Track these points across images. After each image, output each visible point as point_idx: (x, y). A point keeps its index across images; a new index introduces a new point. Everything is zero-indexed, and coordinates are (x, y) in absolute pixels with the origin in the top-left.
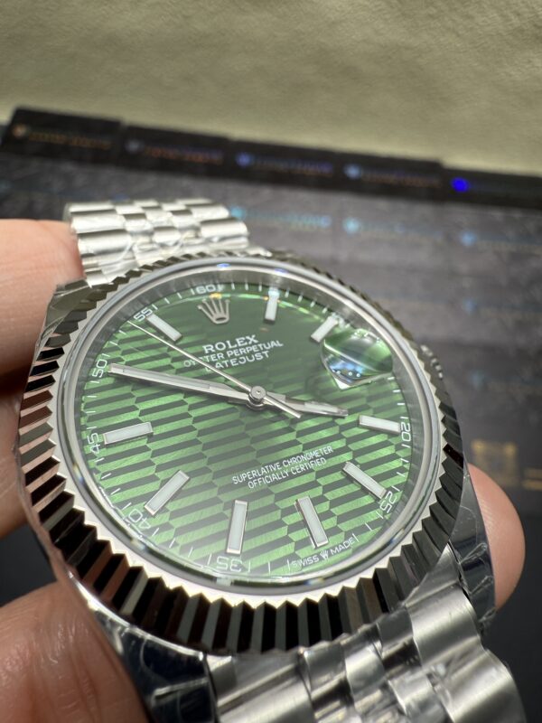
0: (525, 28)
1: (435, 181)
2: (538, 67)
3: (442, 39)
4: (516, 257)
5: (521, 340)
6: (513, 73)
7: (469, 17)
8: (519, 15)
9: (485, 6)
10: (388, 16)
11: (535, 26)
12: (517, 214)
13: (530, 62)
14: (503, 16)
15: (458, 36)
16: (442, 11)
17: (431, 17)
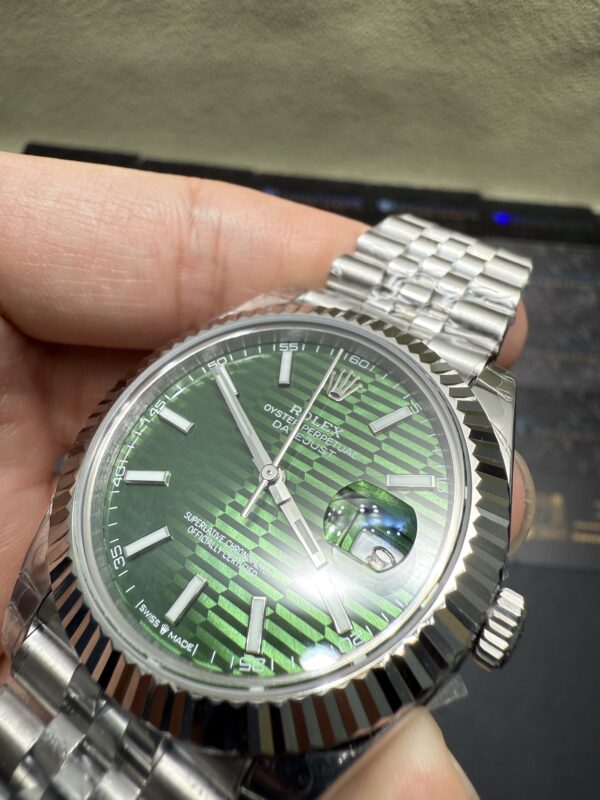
0: (562, 52)
1: (473, 215)
2: (579, 92)
3: (475, 65)
4: (560, 293)
5: (568, 383)
6: (551, 99)
7: (503, 42)
8: (555, 38)
9: (520, 30)
10: (417, 42)
11: (573, 49)
12: (561, 248)
13: (570, 87)
14: (540, 40)
15: (492, 60)
16: (475, 36)
17: (463, 42)
